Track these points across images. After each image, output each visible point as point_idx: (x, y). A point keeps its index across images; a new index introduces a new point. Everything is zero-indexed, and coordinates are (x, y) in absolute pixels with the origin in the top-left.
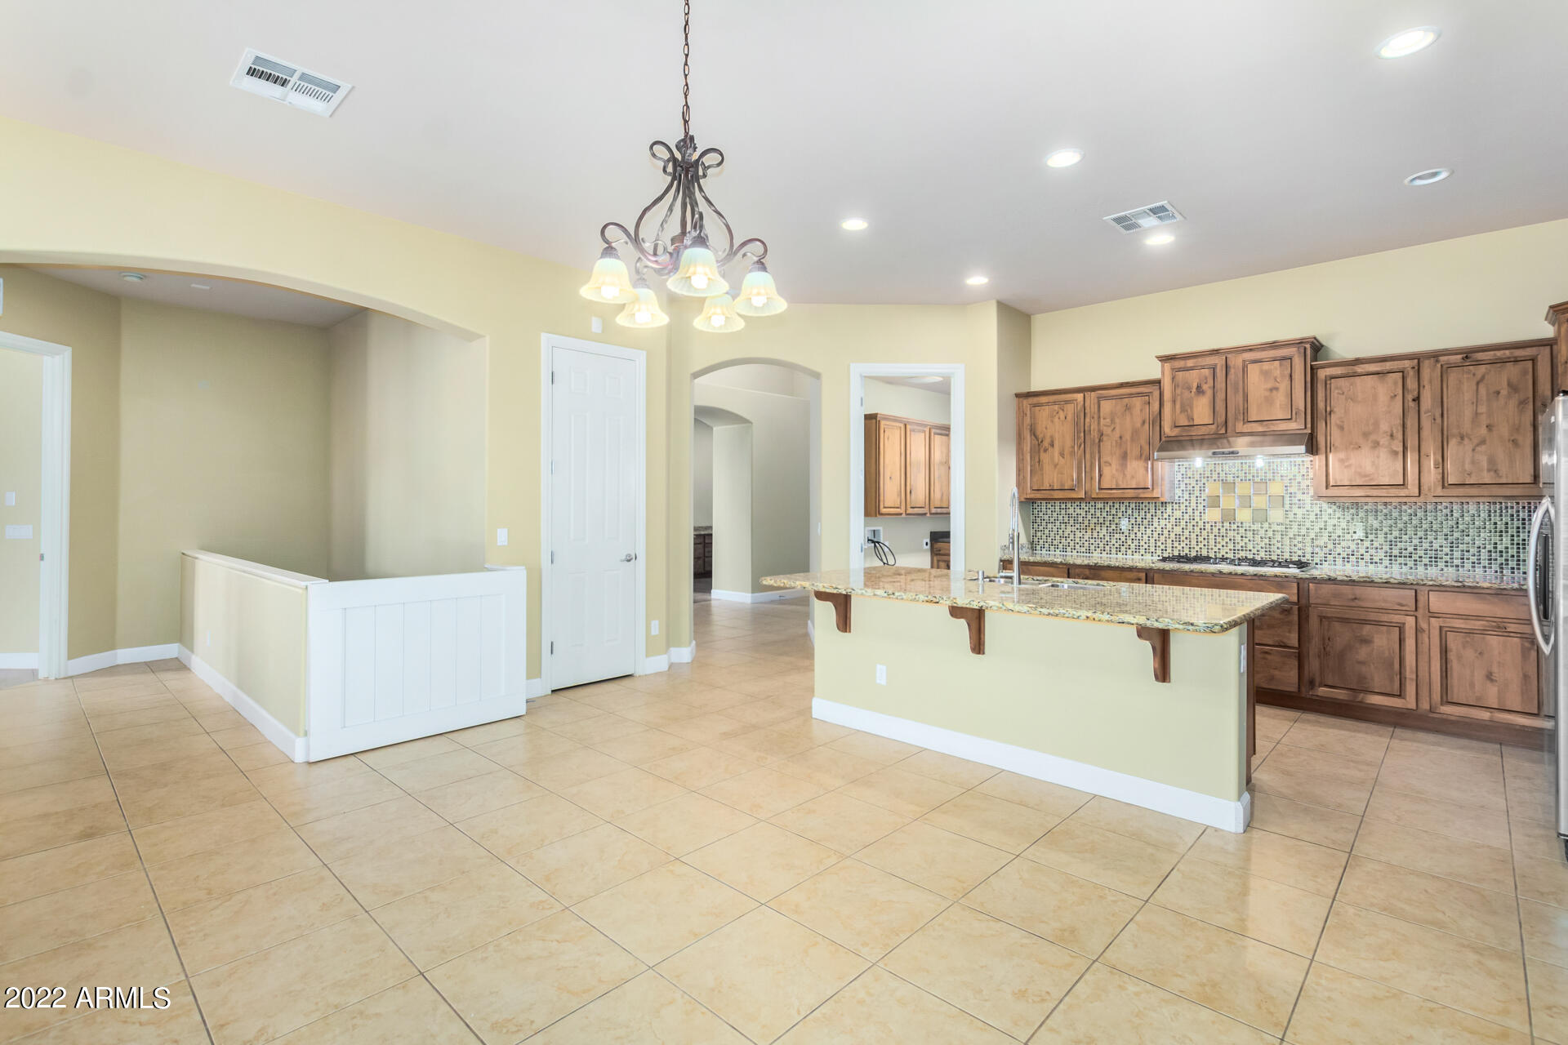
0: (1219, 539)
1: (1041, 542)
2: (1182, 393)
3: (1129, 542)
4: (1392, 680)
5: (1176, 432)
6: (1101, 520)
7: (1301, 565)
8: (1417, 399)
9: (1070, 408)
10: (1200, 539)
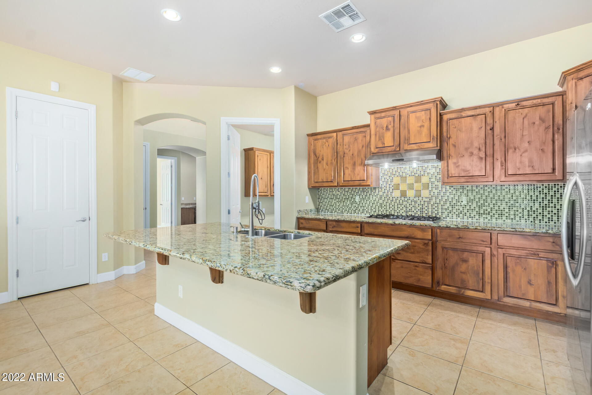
0: (399, 206)
1: (322, 208)
2: (379, 130)
3: (360, 208)
4: (478, 283)
5: (377, 150)
6: (347, 197)
7: (435, 219)
8: (492, 129)
9: (330, 140)
10: (391, 206)
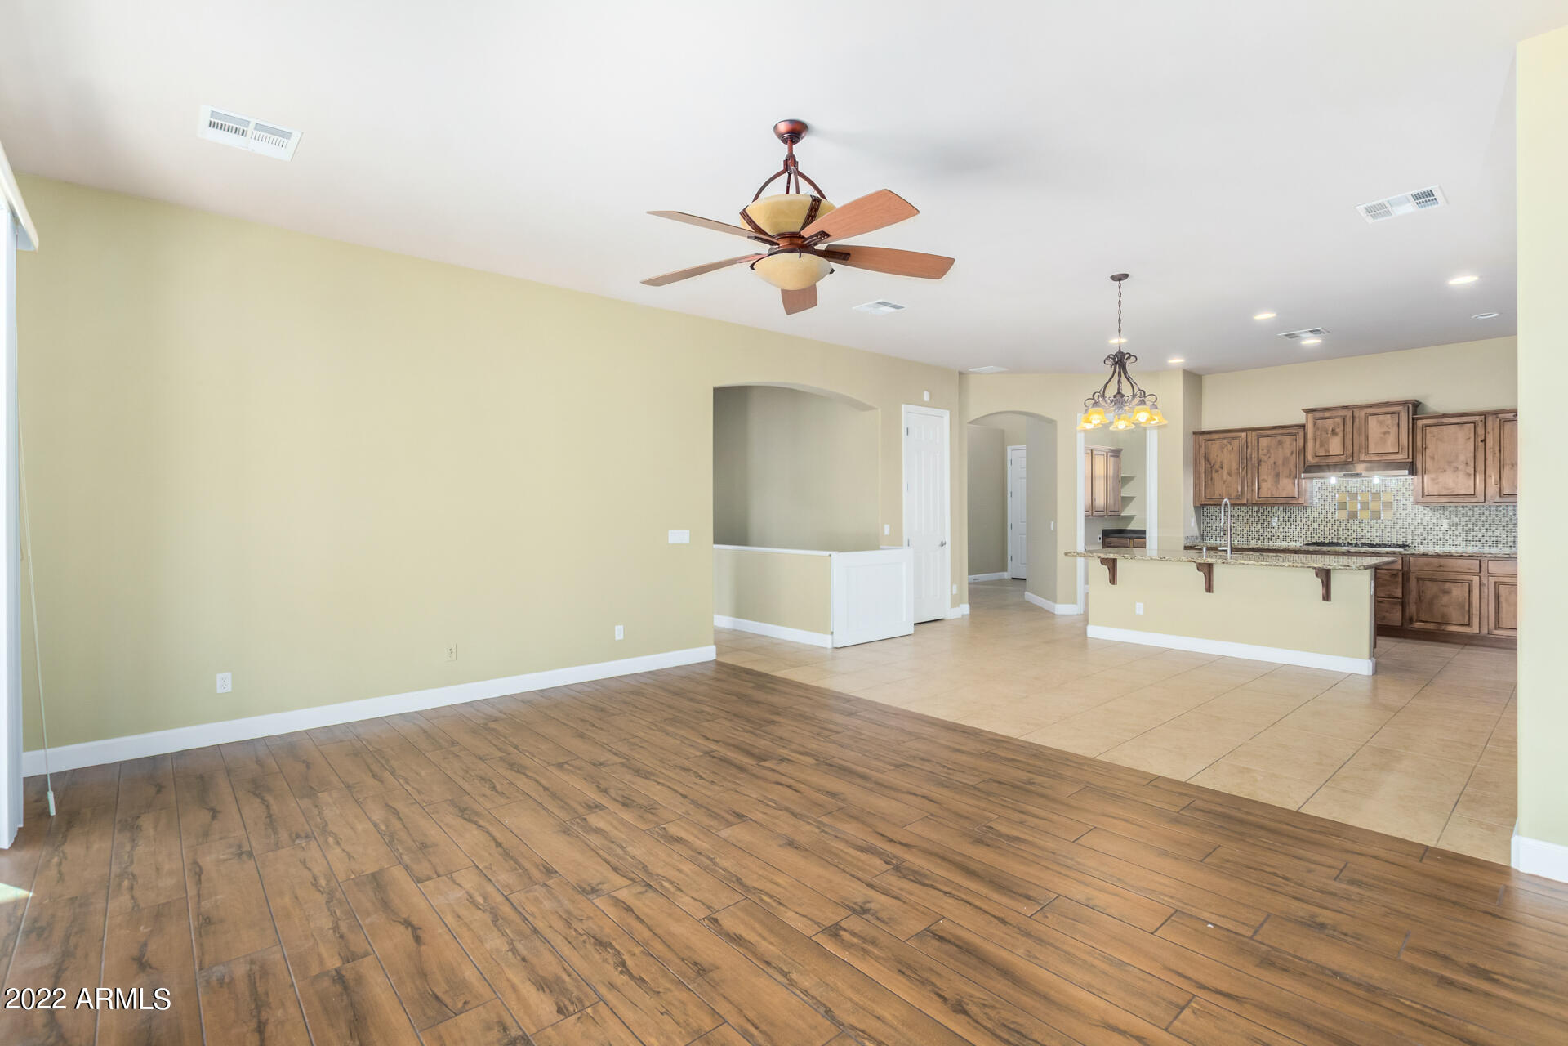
0: (1346, 531)
1: (1210, 535)
2: (1321, 434)
3: (1279, 534)
4: (1464, 616)
5: (1317, 460)
6: (1257, 519)
7: (1404, 546)
8: (1484, 441)
9: (1236, 443)
10: (1332, 531)
